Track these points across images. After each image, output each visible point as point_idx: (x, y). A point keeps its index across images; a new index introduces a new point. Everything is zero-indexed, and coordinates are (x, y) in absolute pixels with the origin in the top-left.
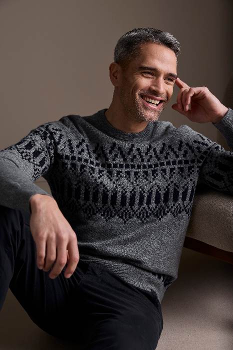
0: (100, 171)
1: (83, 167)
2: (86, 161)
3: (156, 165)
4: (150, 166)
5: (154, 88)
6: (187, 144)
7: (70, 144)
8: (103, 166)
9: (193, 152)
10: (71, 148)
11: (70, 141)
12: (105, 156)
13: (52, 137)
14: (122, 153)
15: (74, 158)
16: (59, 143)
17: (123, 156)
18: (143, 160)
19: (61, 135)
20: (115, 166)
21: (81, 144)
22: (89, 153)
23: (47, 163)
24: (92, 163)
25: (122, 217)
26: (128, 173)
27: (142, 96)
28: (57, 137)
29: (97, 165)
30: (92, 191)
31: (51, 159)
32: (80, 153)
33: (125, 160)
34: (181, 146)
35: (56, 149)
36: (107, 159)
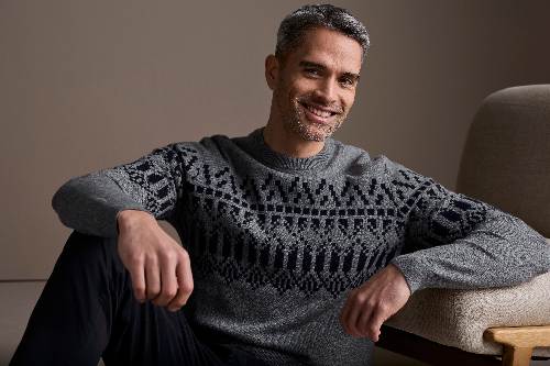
0: (247, 214)
1: (221, 205)
2: (228, 197)
3: (333, 213)
4: (324, 213)
5: (319, 93)
6: (383, 186)
7: (206, 172)
8: (253, 207)
9: (391, 197)
10: (207, 177)
11: (206, 167)
12: (257, 193)
13: (180, 159)
14: (281, 188)
15: (210, 191)
16: (188, 168)
17: (283, 194)
18: (313, 202)
19: (195, 158)
20: (271, 208)
21: (222, 173)
22: (234, 188)
23: (172, 195)
24: (237, 201)
25: (275, 286)
26: (290, 220)
27: (304, 104)
28: (187, 160)
29: (245, 205)
30: (233, 242)
31: (177, 191)
32: (219, 185)
33: (285, 200)
34: (373, 187)
35: (184, 176)
36: (259, 198)
